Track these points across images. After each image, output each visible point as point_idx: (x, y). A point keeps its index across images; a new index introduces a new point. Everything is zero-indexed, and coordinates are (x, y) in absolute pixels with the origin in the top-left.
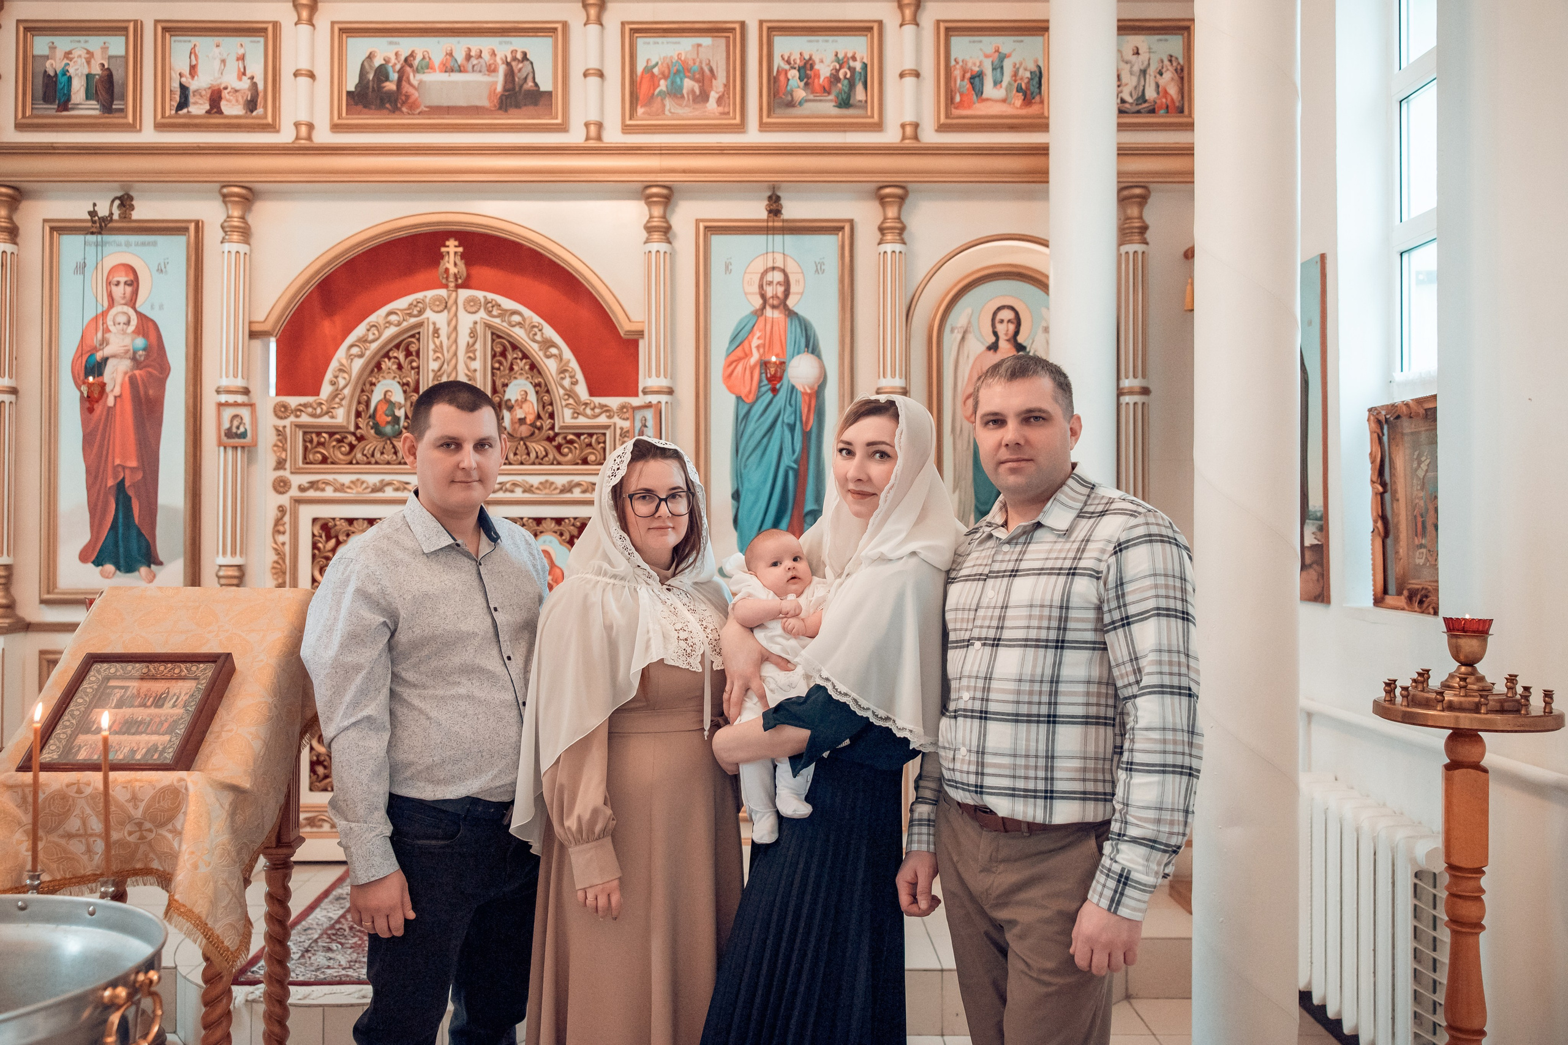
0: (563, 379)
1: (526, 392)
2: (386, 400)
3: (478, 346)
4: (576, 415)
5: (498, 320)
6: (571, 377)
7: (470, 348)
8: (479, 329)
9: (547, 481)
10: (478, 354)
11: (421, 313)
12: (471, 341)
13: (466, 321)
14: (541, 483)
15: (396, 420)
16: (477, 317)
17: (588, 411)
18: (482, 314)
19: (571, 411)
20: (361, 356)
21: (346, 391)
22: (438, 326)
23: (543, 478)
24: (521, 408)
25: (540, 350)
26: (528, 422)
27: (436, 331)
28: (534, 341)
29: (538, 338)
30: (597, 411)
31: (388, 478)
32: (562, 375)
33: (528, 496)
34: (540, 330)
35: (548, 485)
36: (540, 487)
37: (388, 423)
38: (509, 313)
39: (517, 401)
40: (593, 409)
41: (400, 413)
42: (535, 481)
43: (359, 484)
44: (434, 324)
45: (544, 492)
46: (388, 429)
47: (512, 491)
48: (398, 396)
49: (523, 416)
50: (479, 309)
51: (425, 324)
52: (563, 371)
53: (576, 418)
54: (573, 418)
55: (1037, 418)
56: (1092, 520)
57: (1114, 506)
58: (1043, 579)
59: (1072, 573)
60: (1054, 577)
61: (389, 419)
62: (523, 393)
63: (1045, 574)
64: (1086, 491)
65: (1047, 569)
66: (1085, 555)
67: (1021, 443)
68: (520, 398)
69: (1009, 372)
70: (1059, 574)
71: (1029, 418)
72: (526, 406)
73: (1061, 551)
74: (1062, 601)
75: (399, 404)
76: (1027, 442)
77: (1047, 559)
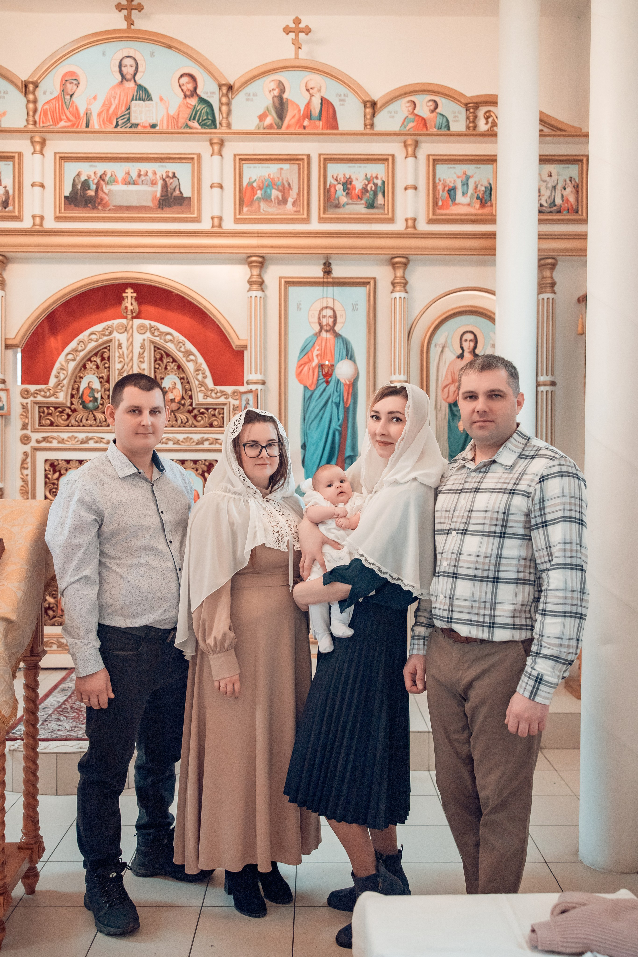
0: (197, 374)
1: (175, 383)
2: (89, 387)
3: (146, 354)
4: (205, 397)
5: (158, 339)
6: (203, 374)
7: (141, 355)
8: (147, 344)
9: (188, 437)
10: (146, 359)
11: (110, 334)
12: (141, 351)
13: (138, 339)
14: (184, 439)
15: (96, 399)
16: (145, 337)
17: (213, 395)
18: (148, 334)
19: (203, 394)
20: (74, 360)
21: (65, 382)
22: (121, 342)
23: (185, 436)
24: (172, 392)
25: (184, 357)
27: (120, 345)
28: (180, 351)
29: (183, 349)
30: (219, 394)
31: (91, 435)
32: (197, 373)
33: (176, 447)
34: (184, 345)
35: (189, 440)
36: (184, 441)
37: (91, 401)
38: (164, 334)
39: (169, 388)
40: (216, 393)
41: (98, 395)
42: (181, 437)
43: (73, 439)
44: (119, 340)
45: (186, 444)
46: (91, 405)
47: (167, 443)
48: (96, 385)
49: (173, 398)
50: (146, 332)
51: (113, 341)
52: (198, 370)
53: (206, 399)
54: (204, 399)
55: (497, 395)
56: (527, 461)
57: (541, 452)
58: (495, 495)
59: (512, 492)
60: (501, 495)
61: (91, 399)
62: (173, 383)
63: (496, 492)
64: (524, 441)
65: (497, 489)
66: (521, 482)
67: (487, 410)
68: (171, 386)
69: (481, 366)
70: (504, 493)
71: (492, 395)
72: (175, 391)
73: (507, 478)
74: (505, 509)
75: (98, 389)
76: (491, 410)
77: (498, 483)
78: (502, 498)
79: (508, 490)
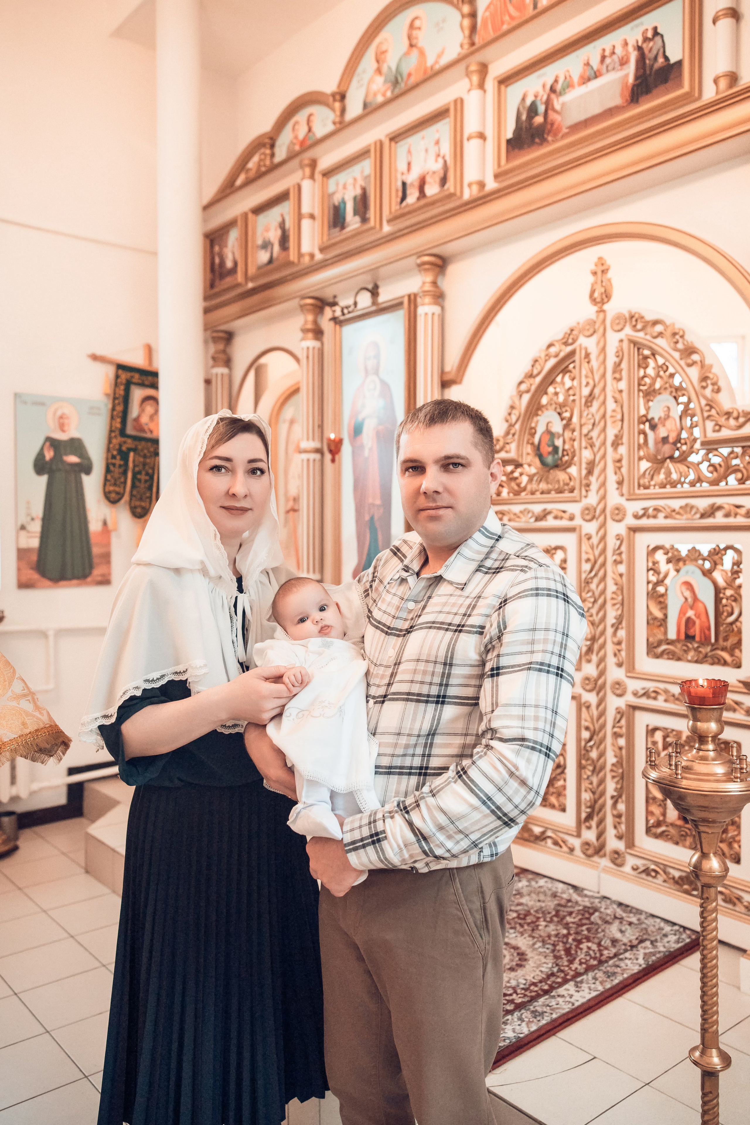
0: (704, 388)
1: (669, 408)
2: (549, 432)
3: (624, 365)
4: (717, 428)
5: (641, 334)
6: (713, 384)
7: (617, 366)
8: (625, 345)
9: (687, 505)
10: (624, 374)
11: (574, 341)
12: (617, 360)
13: (613, 339)
14: (681, 507)
15: (556, 449)
16: (622, 335)
17: (732, 422)
18: (628, 330)
19: (713, 423)
20: (528, 391)
21: (517, 426)
22: (589, 351)
23: (683, 502)
24: (664, 426)
25: (681, 359)
26: (671, 440)
27: (587, 355)
28: (676, 350)
29: (680, 346)
30: (741, 420)
31: (549, 507)
32: (704, 384)
33: (670, 522)
34: (682, 337)
35: (688, 509)
36: (681, 511)
37: (549, 453)
38: (650, 324)
39: (660, 419)
40: (737, 418)
41: (559, 443)
42: (676, 504)
43: (526, 513)
44: (586, 349)
45: (685, 517)
46: (549, 459)
47: (655, 517)
48: (557, 427)
49: (665, 435)
50: (624, 326)
51: (578, 352)
52: (705, 379)
53: (719, 431)
54: (714, 431)
55: (456, 465)
56: (488, 576)
57: (509, 563)
58: (433, 632)
59: (459, 629)
60: (442, 632)
61: (550, 449)
62: (666, 409)
63: (435, 628)
64: (490, 542)
65: (438, 623)
66: (475, 612)
67: (440, 489)
68: (662, 415)
69: (428, 417)
70: (447, 630)
71: (449, 464)
72: (668, 423)
73: (454, 605)
74: (446, 657)
75: (558, 433)
76: (447, 490)
77: (440, 612)
78: (443, 638)
79: (454, 625)
